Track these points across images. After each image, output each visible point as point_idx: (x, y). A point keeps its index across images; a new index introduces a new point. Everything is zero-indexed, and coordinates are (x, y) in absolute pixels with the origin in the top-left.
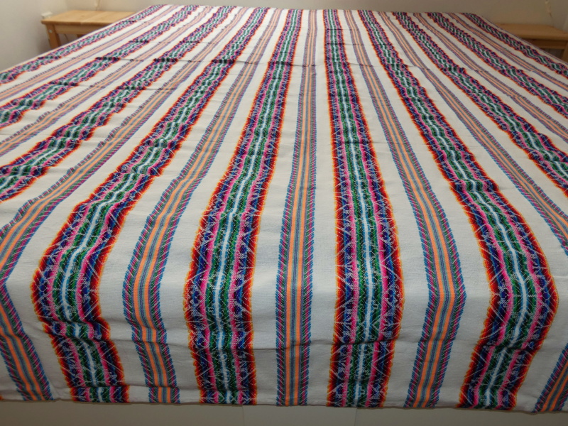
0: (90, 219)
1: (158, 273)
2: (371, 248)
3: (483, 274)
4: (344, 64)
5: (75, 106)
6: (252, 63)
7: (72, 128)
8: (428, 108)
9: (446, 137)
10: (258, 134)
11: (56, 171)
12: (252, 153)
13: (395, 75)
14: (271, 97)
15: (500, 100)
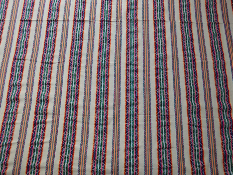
0: (64, 170)
4: (135, 21)
5: (33, 85)
6: (92, 20)
7: (39, 110)
8: (164, 76)
9: (165, 107)
10: (101, 109)
11: (46, 142)
12: (100, 125)
13: (157, 33)
14: (103, 68)
15: (196, 66)
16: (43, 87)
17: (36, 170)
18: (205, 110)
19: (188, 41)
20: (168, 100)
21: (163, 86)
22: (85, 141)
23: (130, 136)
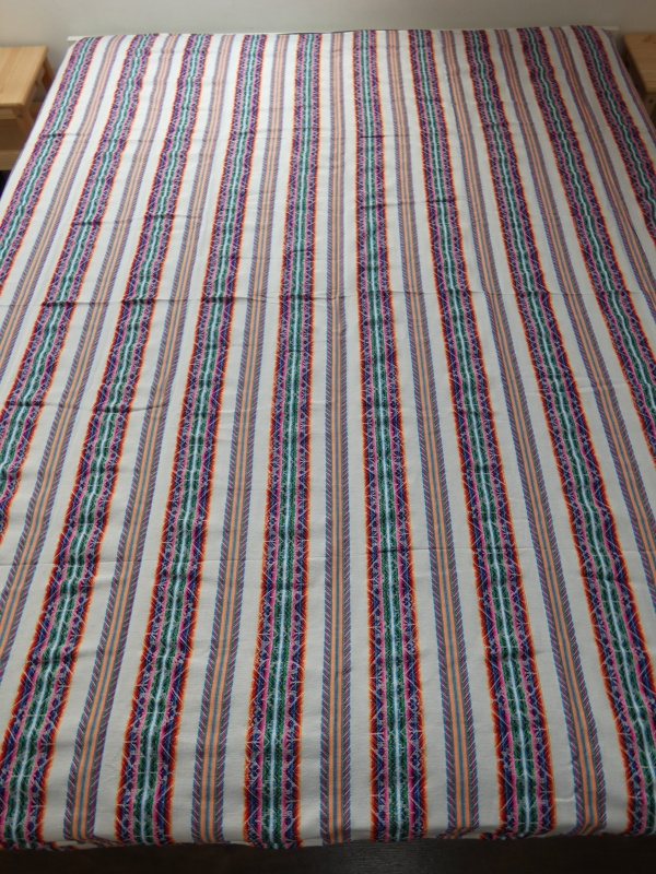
0: (144, 752)
1: (219, 816)
2: (402, 775)
3: (496, 801)
4: (384, 294)
5: (58, 475)
6: (257, 298)
7: (73, 548)
8: (485, 434)
9: (498, 524)
10: (283, 536)
11: (85, 654)
12: (280, 587)
13: (452, 322)
14: (291, 418)
15: (579, 403)
16: (93, 479)
17: (35, 758)
18: (630, 526)
19: (544, 340)
20: (505, 500)
21: (484, 461)
22: (228, 643)
23: (388, 620)
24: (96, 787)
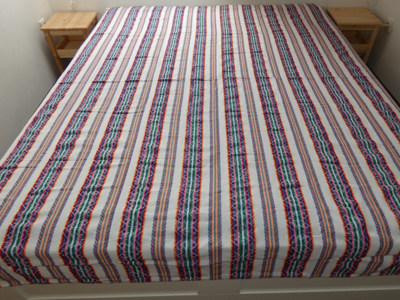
0: (131, 219)
1: (163, 243)
2: (244, 226)
3: (287, 237)
4: (233, 78)
5: (97, 133)
6: (181, 80)
7: (102, 154)
8: (276, 120)
9: (283, 147)
10: (192, 151)
11: (106, 188)
12: (191, 167)
13: (262, 87)
14: (195, 116)
15: (315, 110)
16: (111, 134)
17: (83, 222)
18: (340, 147)
19: (300, 92)
20: (286, 139)
21: (277, 127)
22: (168, 184)
23: (237, 177)
24: (109, 232)
